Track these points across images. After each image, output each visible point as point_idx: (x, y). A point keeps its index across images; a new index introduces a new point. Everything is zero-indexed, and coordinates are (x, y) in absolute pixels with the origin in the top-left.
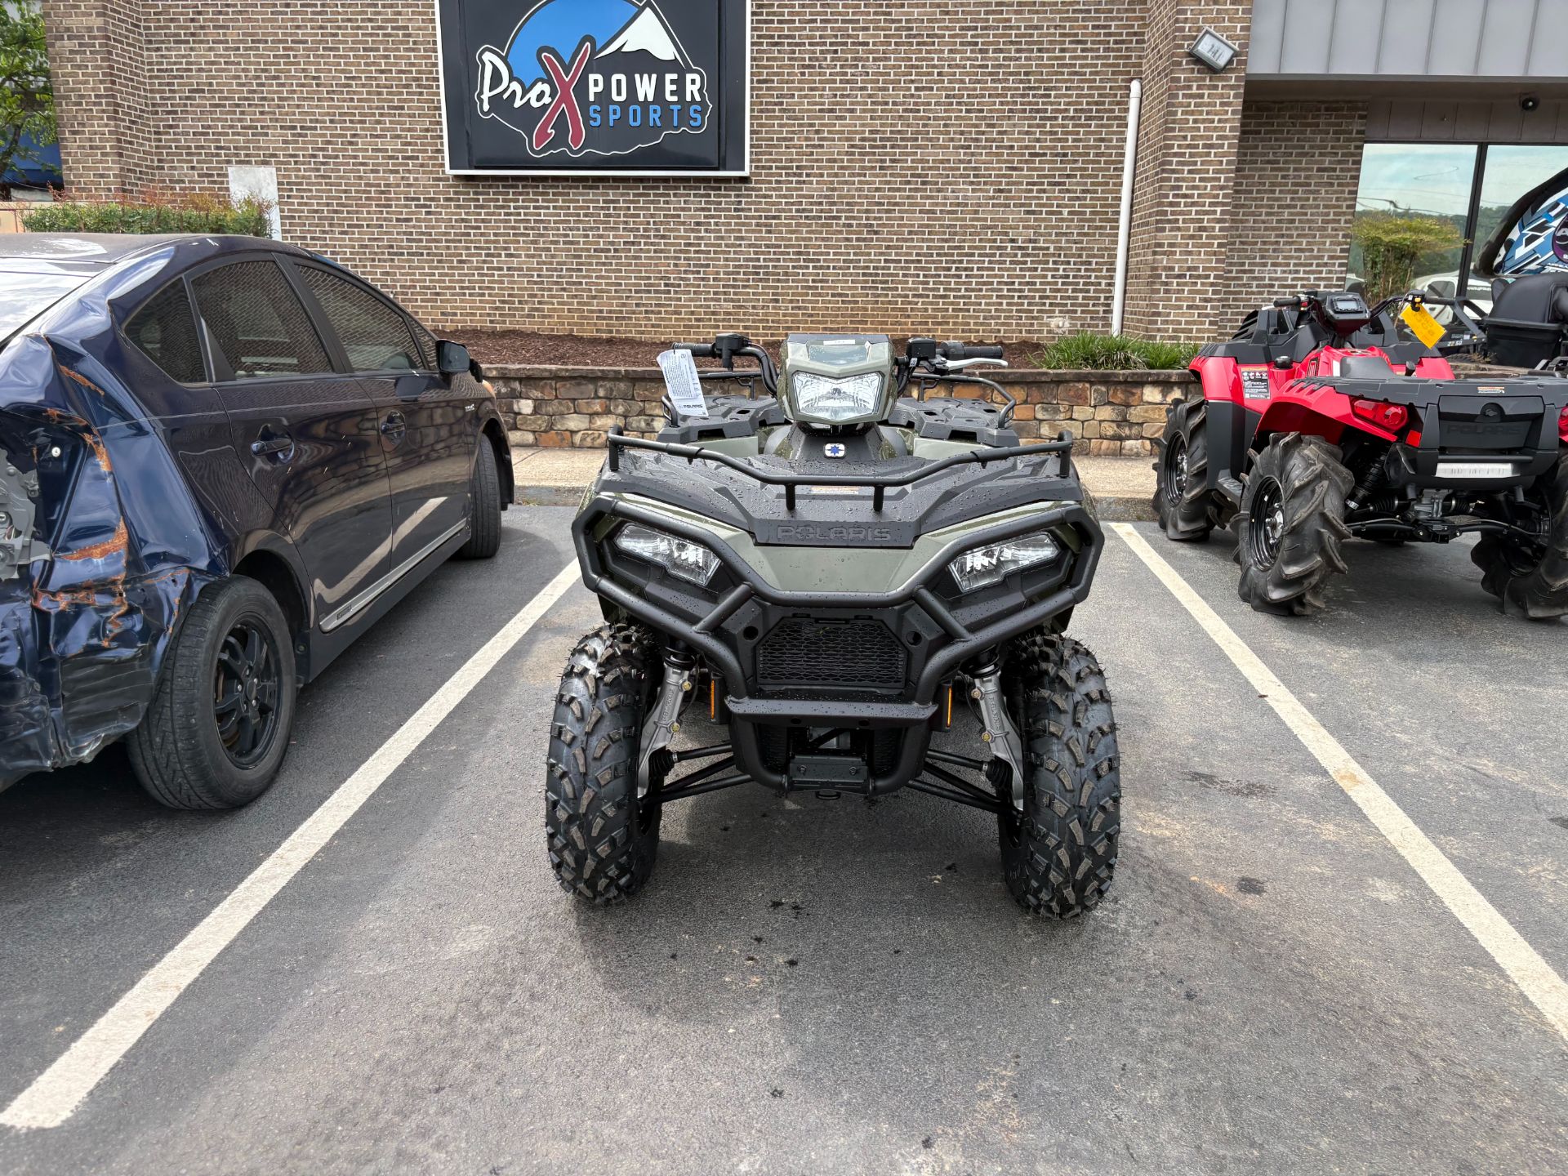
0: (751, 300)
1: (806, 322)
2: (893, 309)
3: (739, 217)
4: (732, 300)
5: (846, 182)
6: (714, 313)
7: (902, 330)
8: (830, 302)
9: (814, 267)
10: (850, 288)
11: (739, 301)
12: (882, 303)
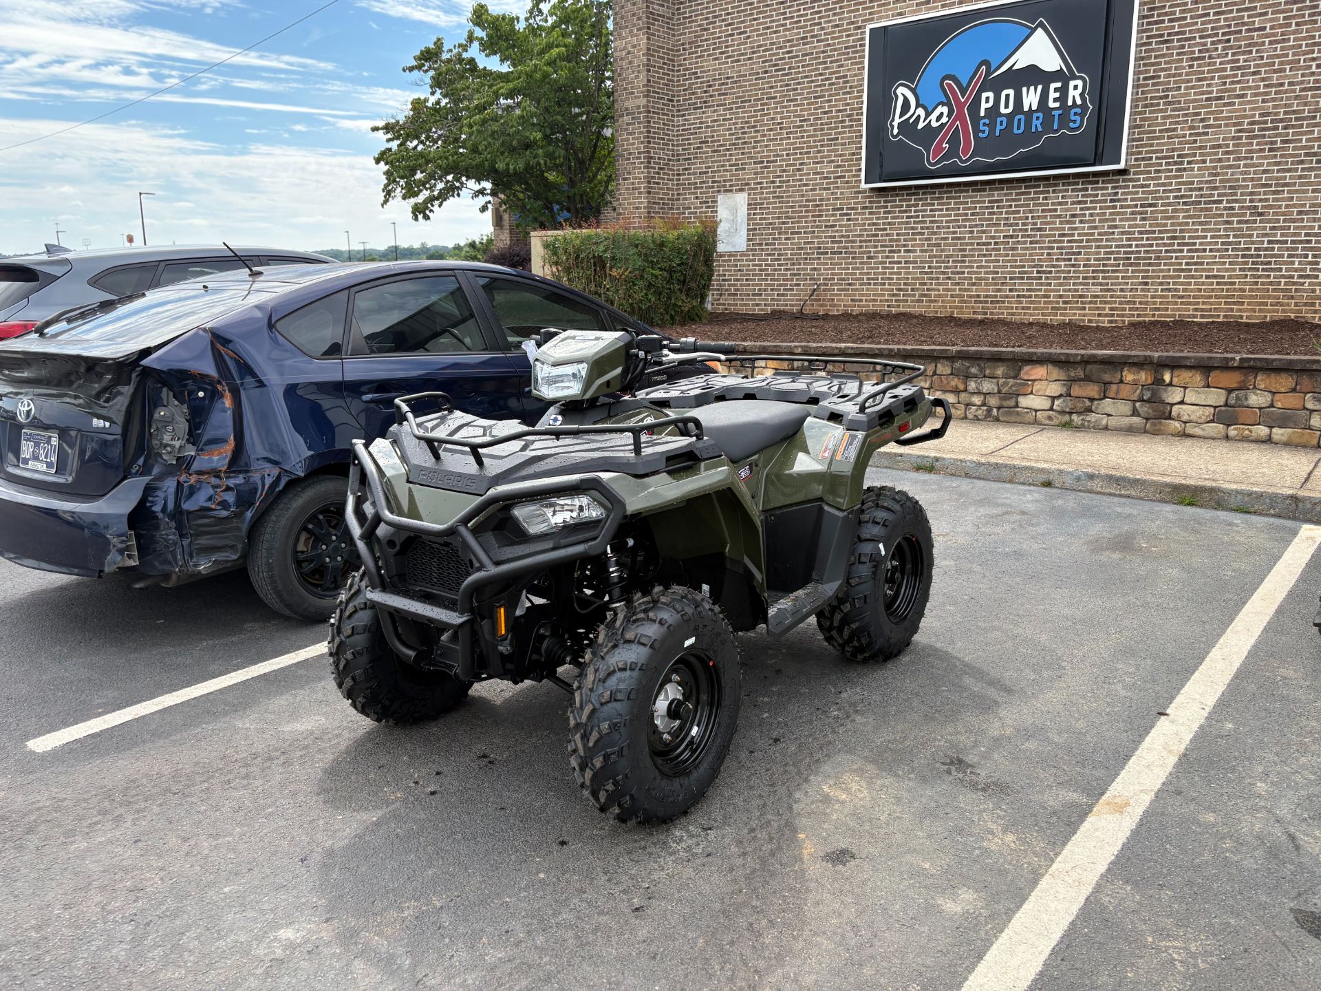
0: (1120, 284)
1: (1176, 303)
2: (1274, 290)
3: (1114, 207)
4: (1101, 284)
5: (1230, 167)
6: (1081, 296)
7: (1284, 311)
8: (1203, 284)
9: (1189, 251)
10: (1227, 270)
11: (1107, 284)
12: (1263, 284)
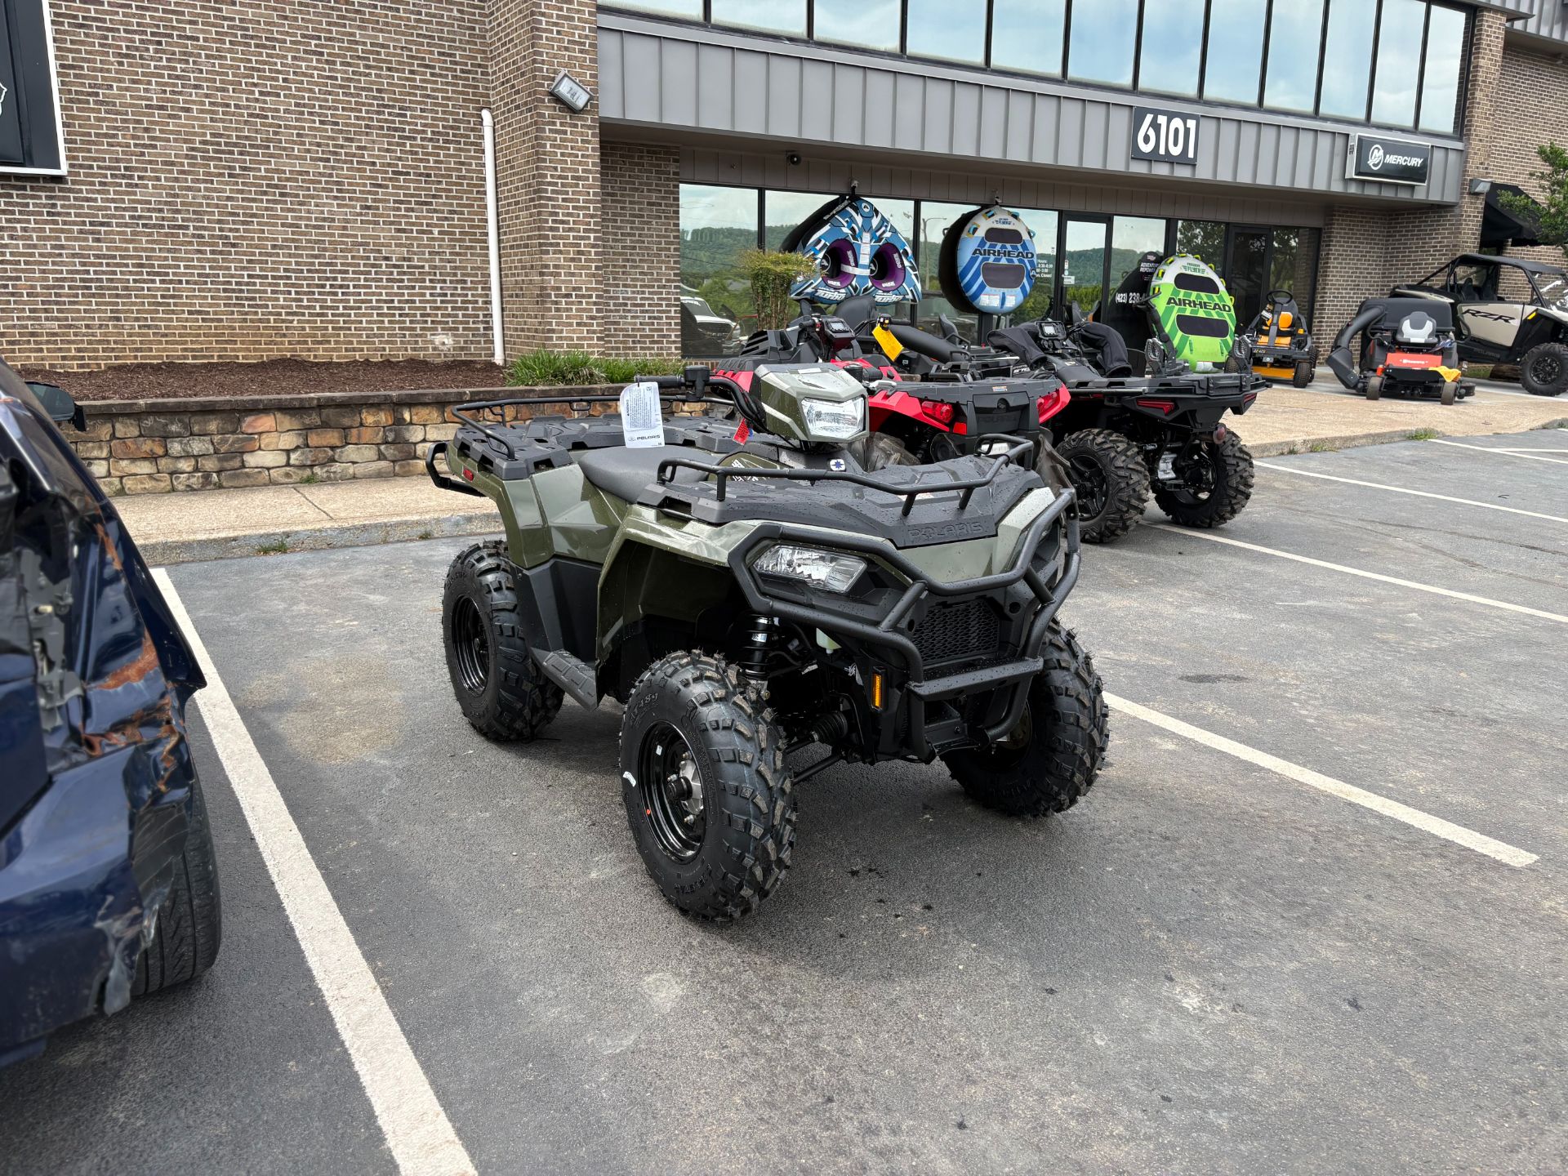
0: (83, 319)
1: (160, 342)
2: (265, 328)
3: (55, 222)
4: (57, 319)
5: (189, 189)
6: (33, 334)
7: (279, 350)
8: (187, 320)
9: (162, 282)
10: (210, 306)
11: (66, 319)
12: (252, 321)
